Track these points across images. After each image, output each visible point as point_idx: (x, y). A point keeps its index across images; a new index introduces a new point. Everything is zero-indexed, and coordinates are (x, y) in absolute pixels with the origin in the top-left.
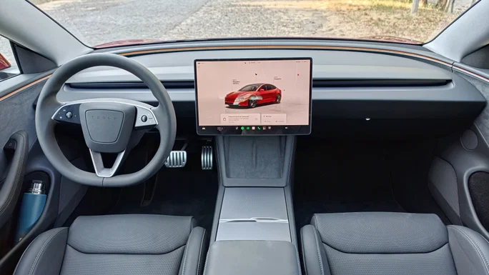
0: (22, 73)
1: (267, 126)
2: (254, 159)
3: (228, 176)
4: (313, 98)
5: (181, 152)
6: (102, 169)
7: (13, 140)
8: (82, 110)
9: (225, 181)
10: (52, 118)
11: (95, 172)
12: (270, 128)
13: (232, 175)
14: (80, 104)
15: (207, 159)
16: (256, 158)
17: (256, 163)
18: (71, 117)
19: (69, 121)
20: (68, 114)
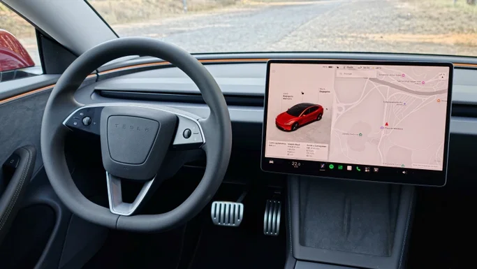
0: (45, 73)
1: (372, 167)
2: (345, 223)
3: (302, 243)
4: (452, 130)
5: (237, 204)
6: (120, 203)
7: (17, 156)
8: (104, 116)
9: (298, 250)
10: (64, 123)
11: (108, 207)
12: (376, 170)
13: (308, 242)
14: (102, 108)
15: (272, 219)
16: (349, 220)
17: (349, 229)
18: (89, 123)
19: (85, 129)
20: (86, 120)
